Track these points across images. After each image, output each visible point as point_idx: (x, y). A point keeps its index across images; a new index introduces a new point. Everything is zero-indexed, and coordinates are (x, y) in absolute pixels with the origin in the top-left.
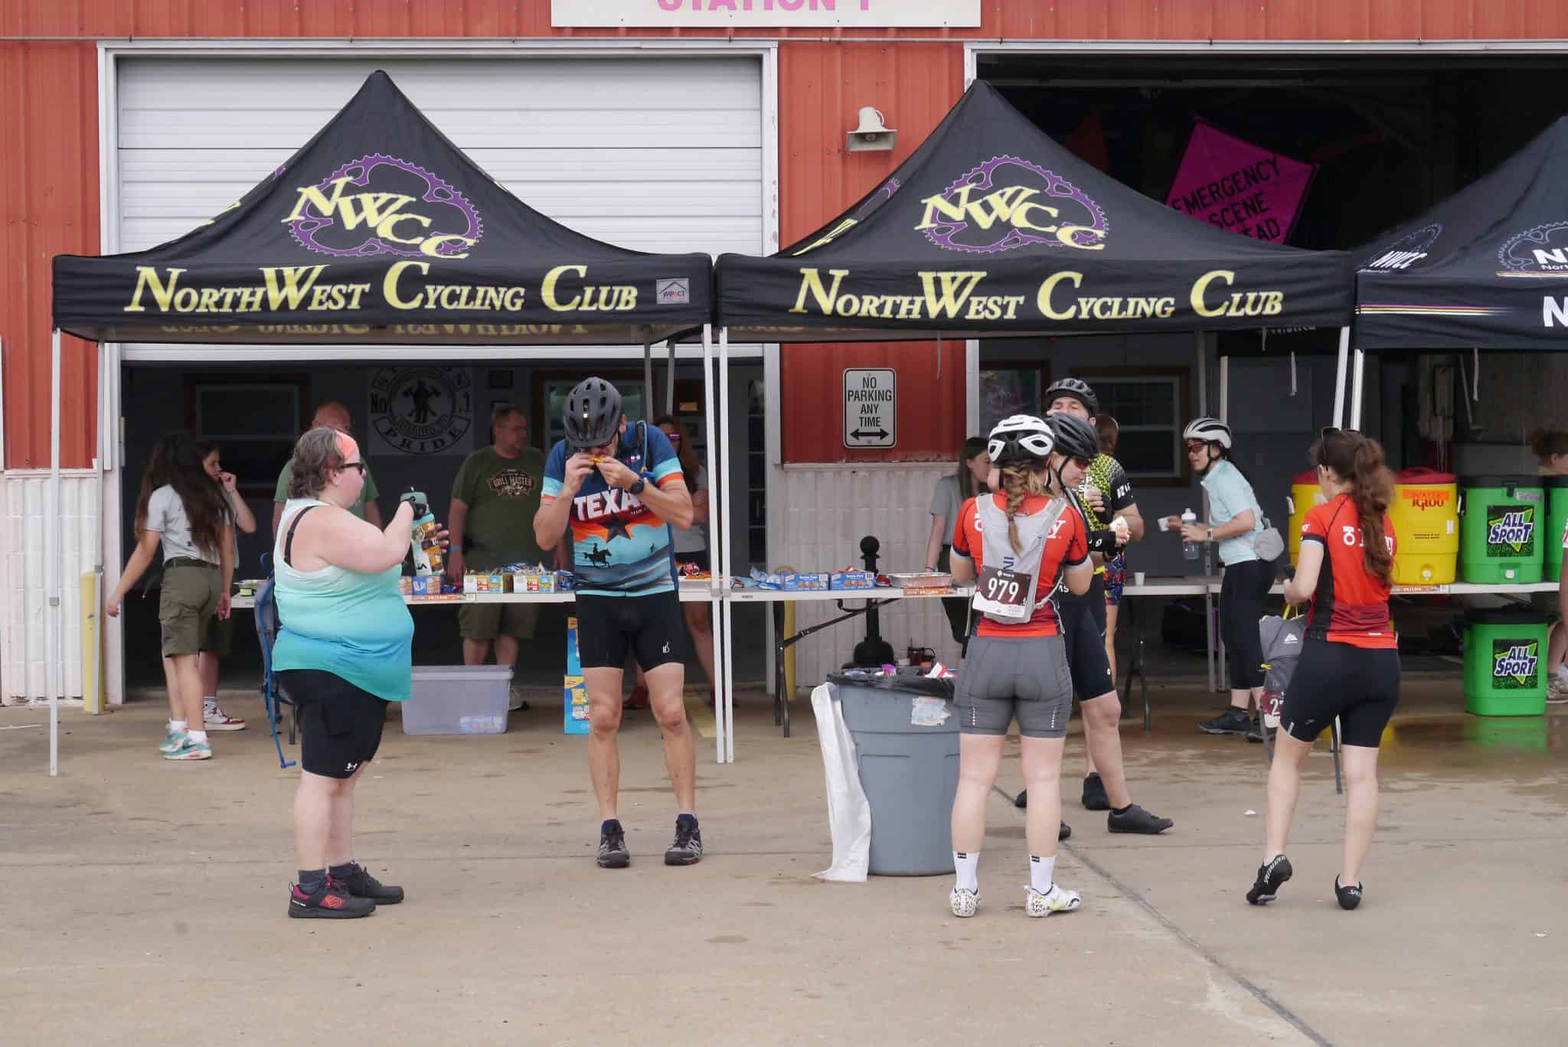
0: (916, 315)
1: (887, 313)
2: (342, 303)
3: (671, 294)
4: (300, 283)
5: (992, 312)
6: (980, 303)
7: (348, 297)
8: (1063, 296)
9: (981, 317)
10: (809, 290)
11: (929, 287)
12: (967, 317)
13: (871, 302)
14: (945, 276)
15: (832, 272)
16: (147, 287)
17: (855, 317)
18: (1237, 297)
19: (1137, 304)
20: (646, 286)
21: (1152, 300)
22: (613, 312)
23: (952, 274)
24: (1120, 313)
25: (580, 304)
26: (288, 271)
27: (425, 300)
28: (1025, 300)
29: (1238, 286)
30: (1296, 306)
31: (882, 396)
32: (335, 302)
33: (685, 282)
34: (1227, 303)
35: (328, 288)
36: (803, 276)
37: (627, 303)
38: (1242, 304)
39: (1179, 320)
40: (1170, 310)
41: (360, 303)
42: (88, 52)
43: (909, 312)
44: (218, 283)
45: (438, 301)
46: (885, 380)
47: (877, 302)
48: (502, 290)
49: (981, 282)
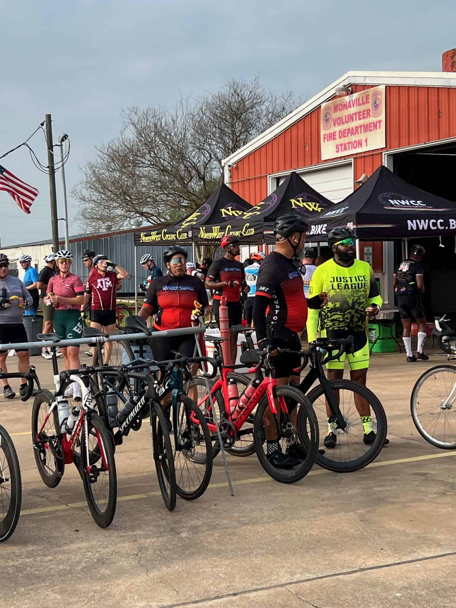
31: (370, 254)
46: (370, 249)
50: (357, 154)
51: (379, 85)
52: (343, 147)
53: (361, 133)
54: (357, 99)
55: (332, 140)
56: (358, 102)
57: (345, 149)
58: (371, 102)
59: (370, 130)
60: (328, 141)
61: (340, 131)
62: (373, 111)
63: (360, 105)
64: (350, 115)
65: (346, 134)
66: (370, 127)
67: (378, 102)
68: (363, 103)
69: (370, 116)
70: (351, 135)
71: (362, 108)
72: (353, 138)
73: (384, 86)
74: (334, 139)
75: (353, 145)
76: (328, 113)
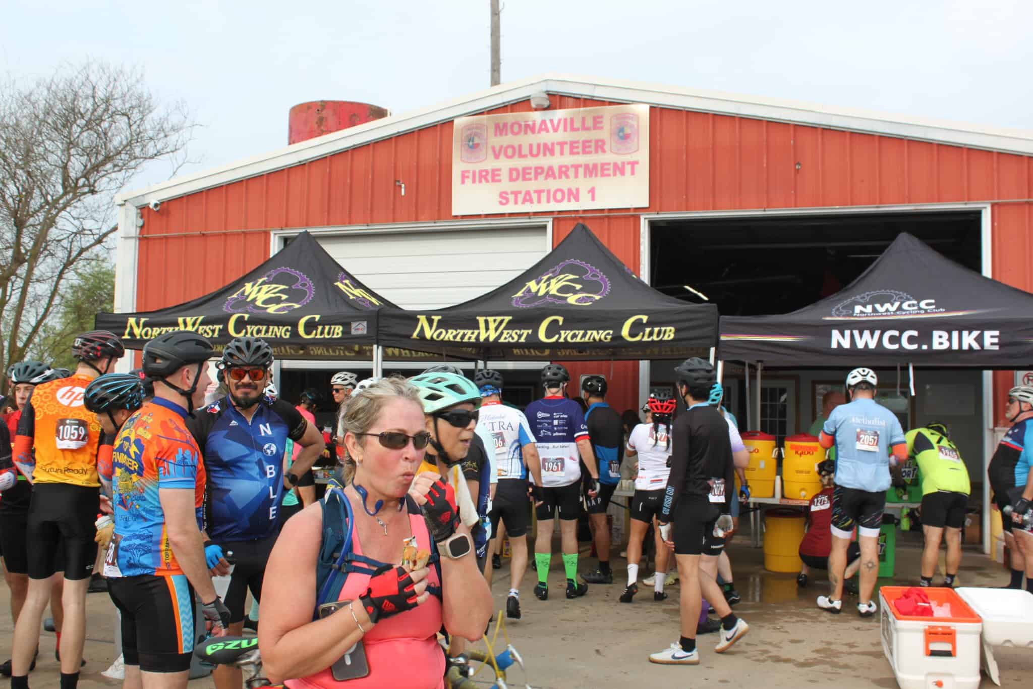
0: (473, 340)
1: (458, 339)
2: (211, 334)
3: (358, 329)
4: (194, 324)
5: (513, 338)
6: (508, 333)
7: (213, 331)
8: (553, 329)
9: (507, 341)
10: (422, 327)
11: (482, 325)
12: (500, 341)
13: (452, 333)
14: (491, 319)
15: (433, 317)
16: (131, 328)
17: (442, 340)
18: (648, 330)
19: (592, 334)
20: (346, 325)
21: (601, 332)
22: (331, 339)
23: (493, 318)
24: (581, 339)
25: (316, 335)
26: (188, 319)
27: (246, 333)
28: (532, 332)
29: (649, 324)
30: (684, 335)
32: (208, 334)
33: (365, 323)
34: (641, 334)
35: (205, 327)
36: (418, 320)
37: (338, 334)
38: (651, 334)
39: (615, 343)
40: (609, 337)
41: (219, 335)
42: (267, 234)
43: (470, 338)
44: (160, 325)
45: (252, 334)
47: (455, 332)
48: (281, 327)
49: (509, 322)
50: (560, 212)
51: (633, 102)
52: (521, 197)
53: (576, 176)
54: (566, 120)
55: (487, 181)
56: (570, 125)
57: (528, 198)
58: (607, 128)
59: (603, 175)
60: (474, 181)
61: (511, 170)
62: (614, 144)
63: (573, 129)
64: (545, 145)
65: (532, 176)
66: (605, 169)
67: (627, 131)
68: (585, 128)
69: (604, 151)
70: (546, 178)
71: (582, 136)
72: (553, 184)
73: (647, 107)
74: (494, 180)
75: (551, 196)
76: (476, 135)
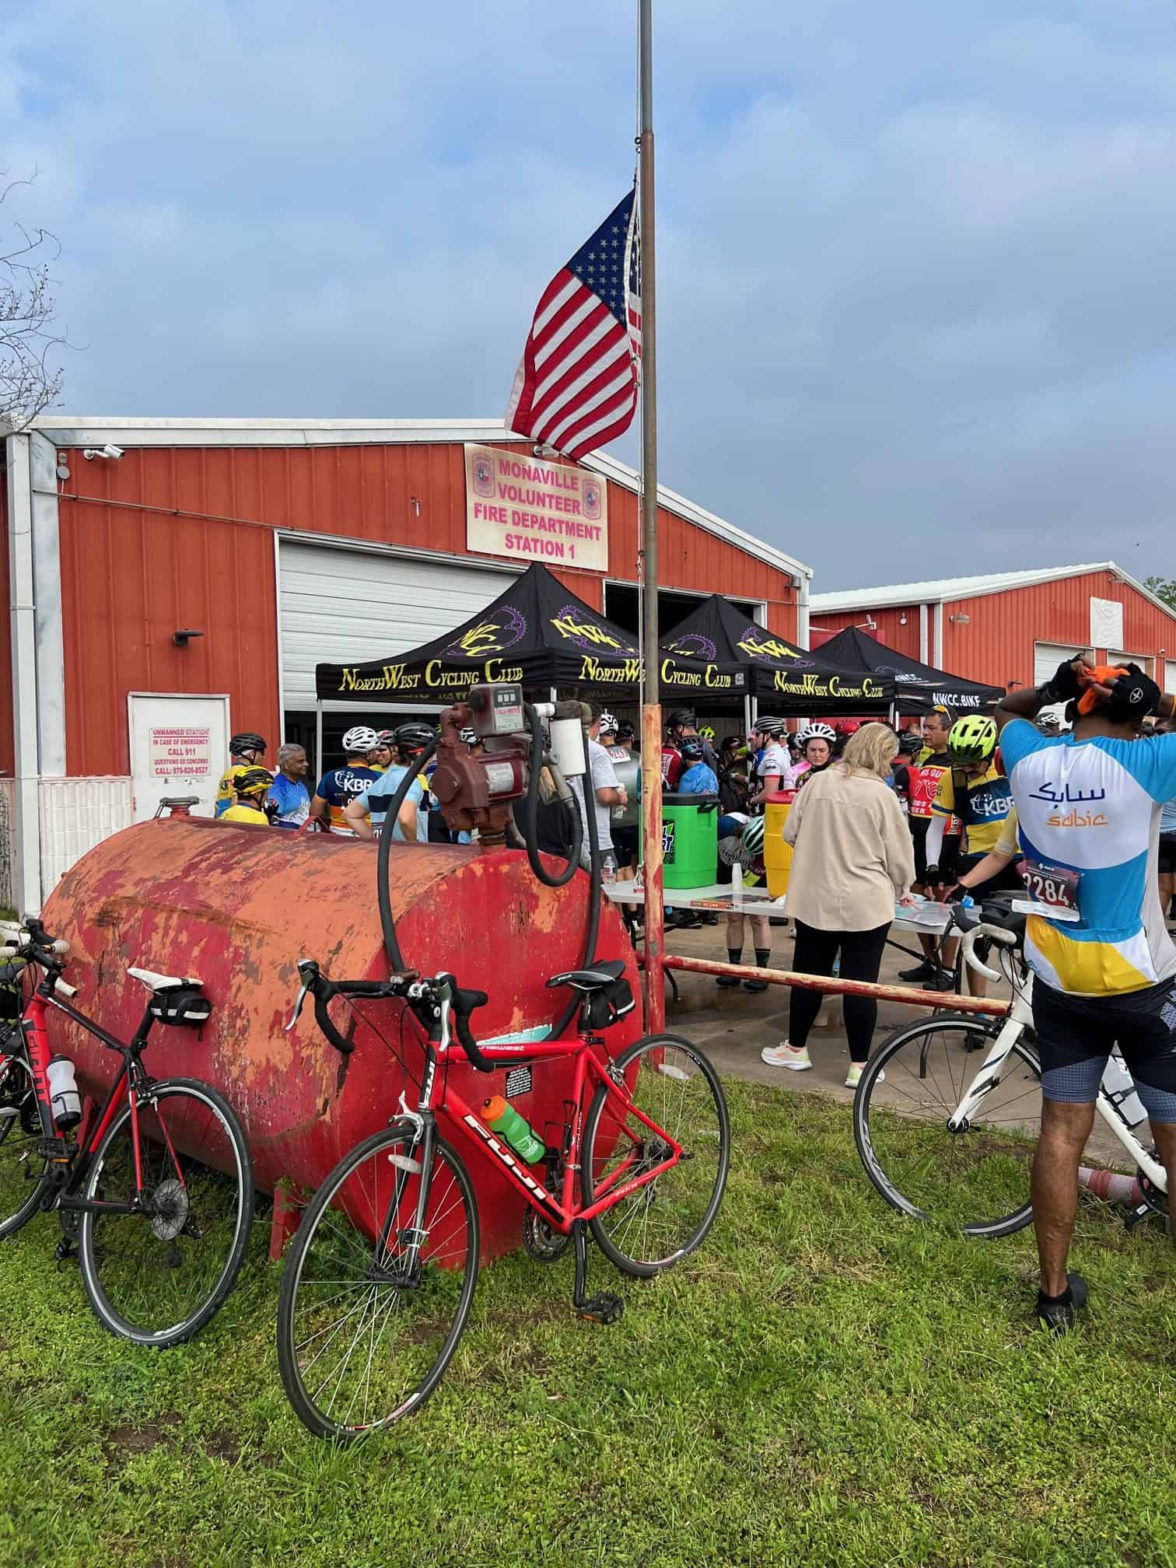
42: (267, 532)
50: (549, 564)
51: (596, 471)
52: (522, 543)
53: (561, 532)
54: (552, 473)
55: (496, 520)
56: (553, 477)
57: (527, 547)
58: (580, 490)
59: (578, 535)
60: (485, 518)
61: (515, 513)
62: (585, 507)
63: (558, 485)
64: (539, 495)
65: (529, 523)
66: (579, 530)
67: (594, 498)
68: (566, 486)
69: (579, 512)
70: (539, 529)
71: (563, 493)
72: (546, 536)
73: (604, 479)
74: (501, 521)
75: (546, 547)
76: (485, 466)
